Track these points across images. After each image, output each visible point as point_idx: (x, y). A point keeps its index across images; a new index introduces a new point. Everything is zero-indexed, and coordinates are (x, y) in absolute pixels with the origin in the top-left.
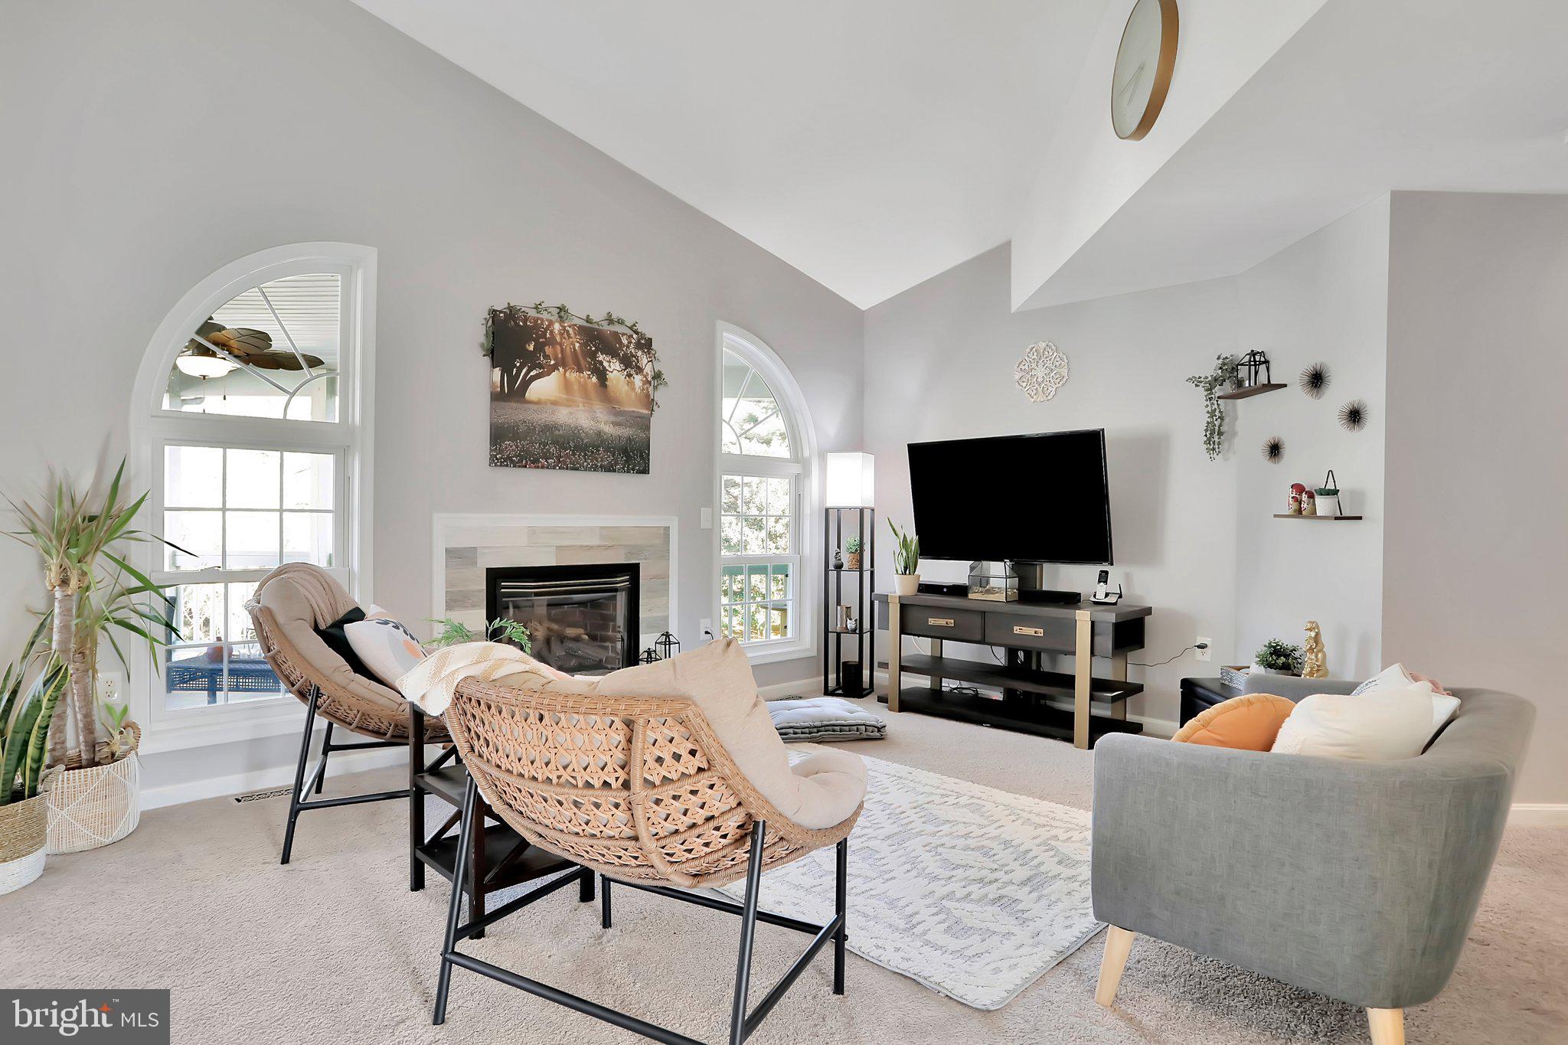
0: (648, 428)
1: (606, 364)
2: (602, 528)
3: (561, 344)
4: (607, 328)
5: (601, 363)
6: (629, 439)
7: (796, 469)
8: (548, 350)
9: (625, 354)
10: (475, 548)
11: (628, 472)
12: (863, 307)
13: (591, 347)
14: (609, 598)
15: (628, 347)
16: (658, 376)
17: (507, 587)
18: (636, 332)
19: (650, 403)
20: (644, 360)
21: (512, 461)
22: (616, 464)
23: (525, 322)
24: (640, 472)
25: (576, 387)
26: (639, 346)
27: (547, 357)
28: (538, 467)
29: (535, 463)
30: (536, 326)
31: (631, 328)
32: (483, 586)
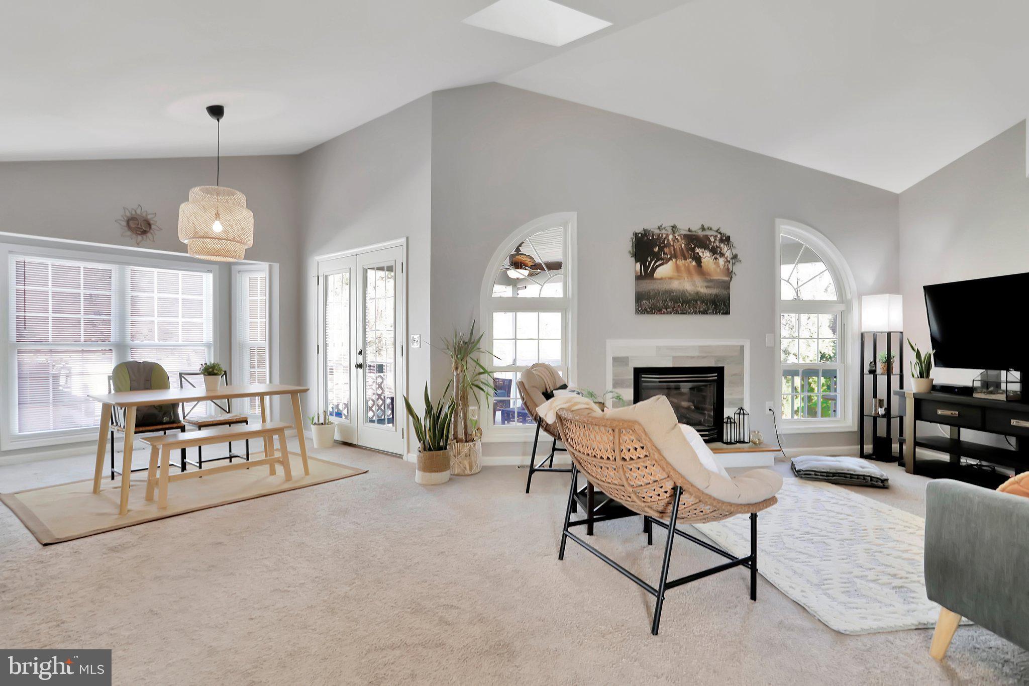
0: (729, 288)
1: (701, 254)
2: (700, 347)
3: (673, 246)
4: (701, 233)
5: (698, 253)
6: (716, 295)
7: (842, 307)
8: (666, 250)
9: (713, 247)
10: (628, 357)
11: (716, 313)
12: (898, 192)
13: (691, 246)
14: (706, 386)
15: (714, 242)
16: (735, 257)
17: (645, 377)
18: (720, 233)
19: (730, 273)
20: (725, 249)
21: (647, 311)
22: (708, 310)
23: (653, 237)
24: (723, 314)
25: (683, 268)
26: (721, 241)
27: (665, 254)
28: (662, 314)
29: (660, 311)
30: (659, 238)
31: (717, 231)
32: (631, 376)
